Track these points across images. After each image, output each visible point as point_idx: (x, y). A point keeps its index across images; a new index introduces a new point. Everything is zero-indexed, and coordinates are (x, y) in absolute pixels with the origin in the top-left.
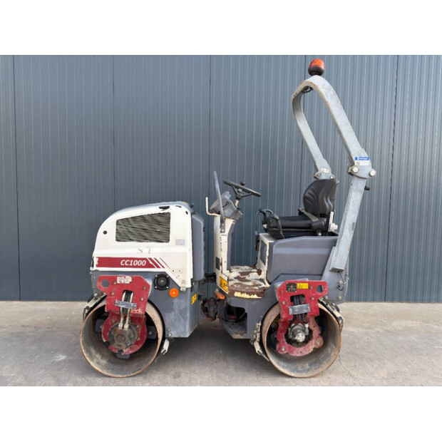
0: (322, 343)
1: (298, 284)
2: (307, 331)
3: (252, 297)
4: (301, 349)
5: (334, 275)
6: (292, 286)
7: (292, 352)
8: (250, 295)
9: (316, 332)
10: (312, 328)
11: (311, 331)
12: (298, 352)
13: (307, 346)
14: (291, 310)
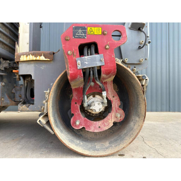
0: (123, 117)
1: (89, 29)
2: (106, 101)
3: (38, 58)
4: (99, 123)
5: (135, 33)
6: (80, 31)
7: (89, 126)
8: (36, 56)
9: (116, 103)
10: (111, 98)
11: (109, 102)
12: (96, 127)
13: (105, 119)
14: (79, 62)
